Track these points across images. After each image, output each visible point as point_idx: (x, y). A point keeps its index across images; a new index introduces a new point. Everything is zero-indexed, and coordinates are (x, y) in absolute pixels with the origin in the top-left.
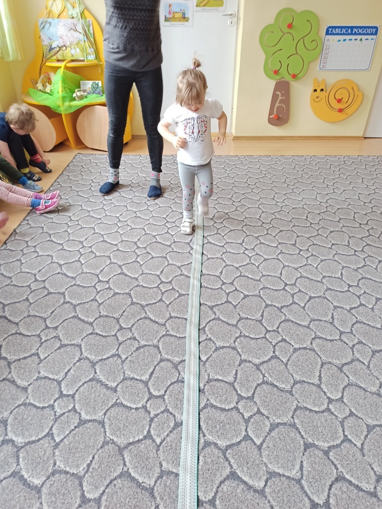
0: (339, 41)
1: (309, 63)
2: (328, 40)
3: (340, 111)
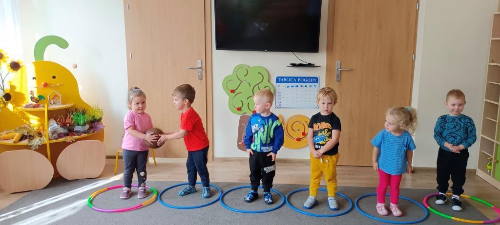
0: (288, 87)
2: (279, 86)
3: (298, 140)
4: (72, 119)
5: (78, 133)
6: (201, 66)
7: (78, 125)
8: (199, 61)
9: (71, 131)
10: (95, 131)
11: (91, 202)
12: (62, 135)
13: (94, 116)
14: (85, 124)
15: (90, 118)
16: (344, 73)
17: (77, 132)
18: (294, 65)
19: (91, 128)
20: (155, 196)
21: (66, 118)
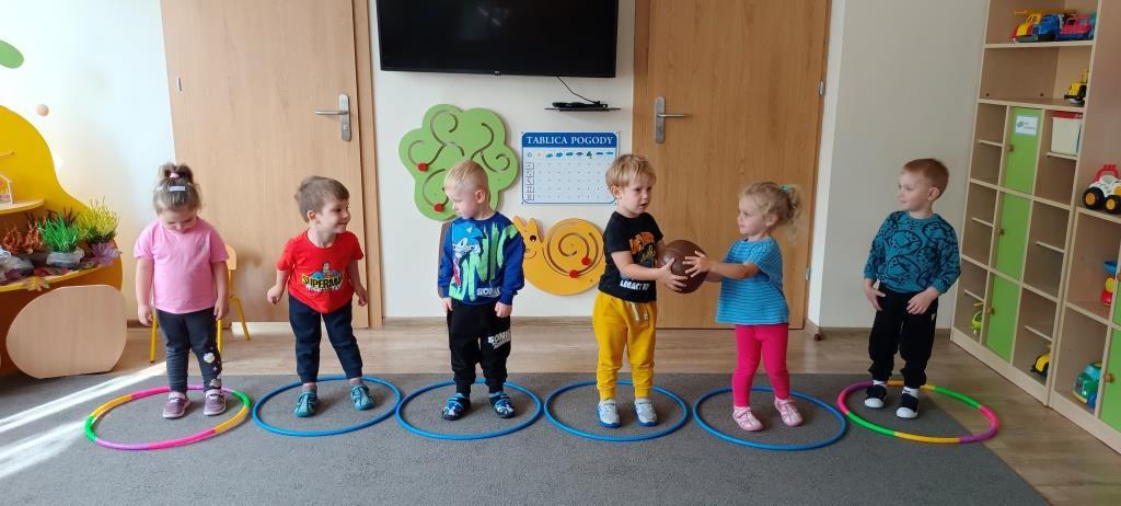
0: (550, 156)
2: (530, 155)
3: (575, 274)
4: (40, 237)
5: (56, 268)
6: (347, 109)
7: (56, 249)
8: (343, 98)
9: (39, 265)
10: (98, 263)
11: (93, 428)
12: (17, 275)
13: (93, 230)
14: (72, 248)
15: (85, 234)
16: (672, 125)
17: (54, 266)
18: (561, 106)
19: (88, 256)
20: (244, 409)
21: (24, 235)
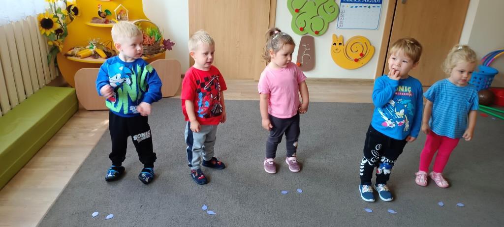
0: (352, 7)
1: (329, 23)
2: (343, 6)
3: (356, 60)
